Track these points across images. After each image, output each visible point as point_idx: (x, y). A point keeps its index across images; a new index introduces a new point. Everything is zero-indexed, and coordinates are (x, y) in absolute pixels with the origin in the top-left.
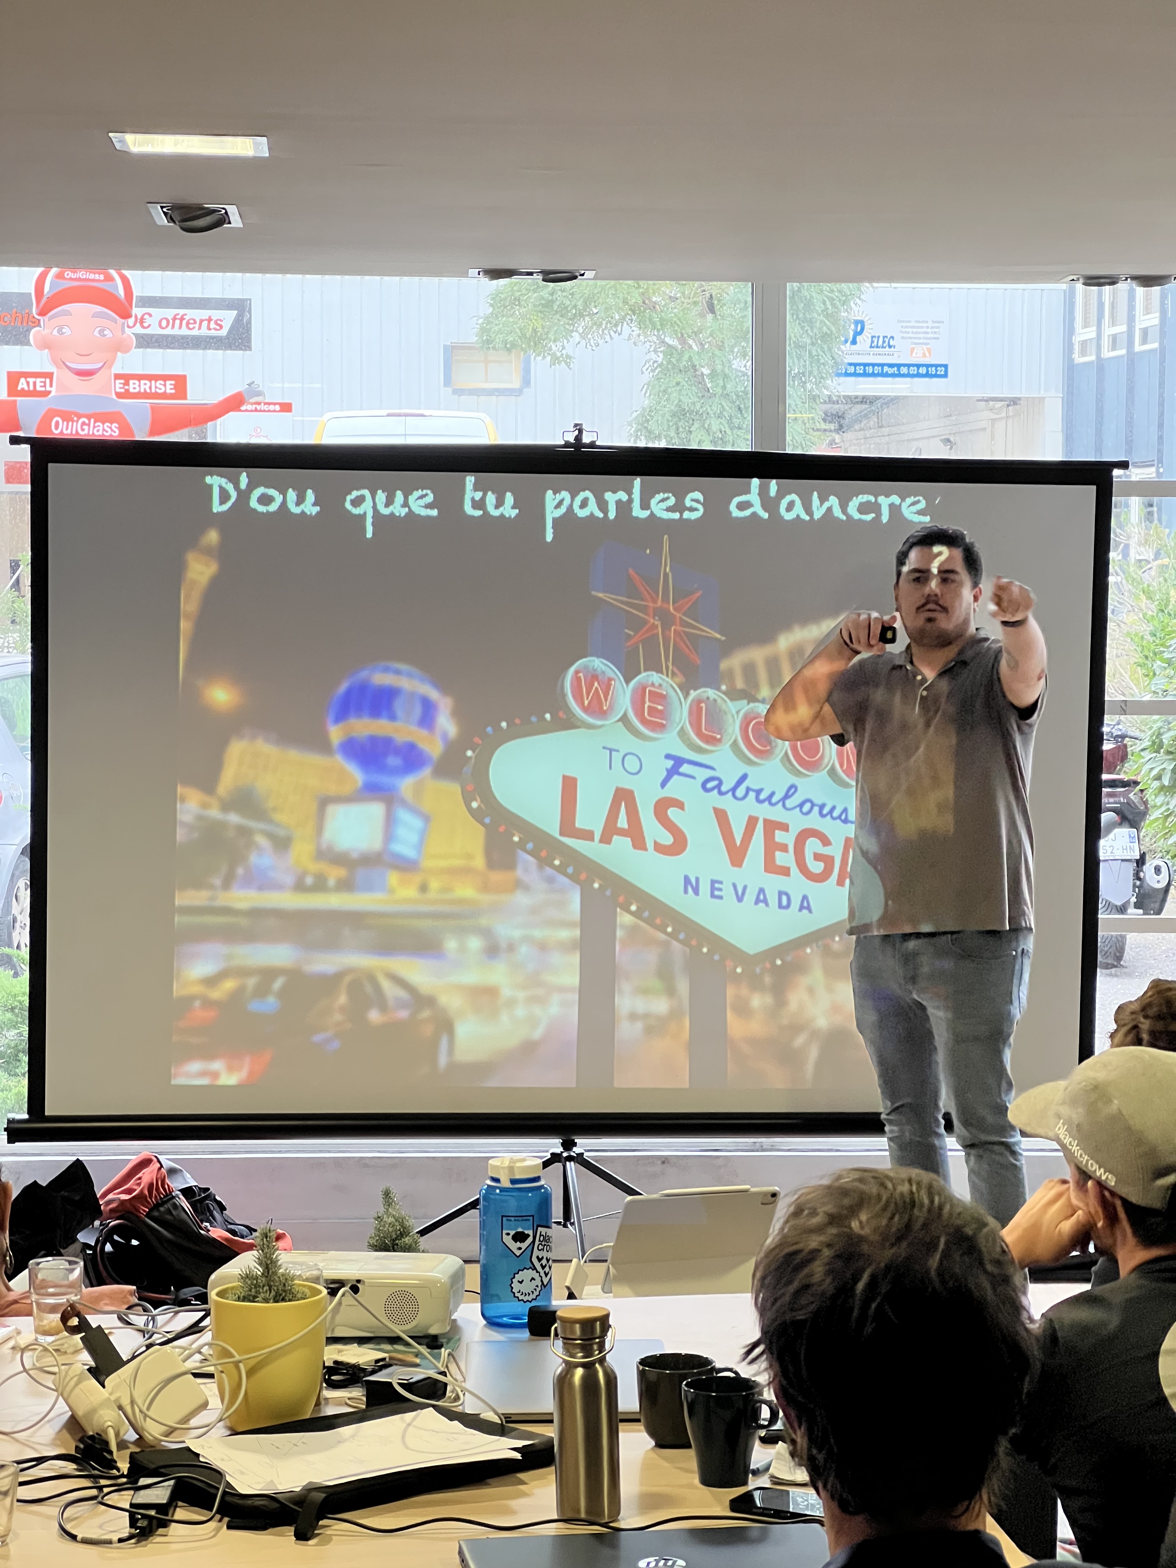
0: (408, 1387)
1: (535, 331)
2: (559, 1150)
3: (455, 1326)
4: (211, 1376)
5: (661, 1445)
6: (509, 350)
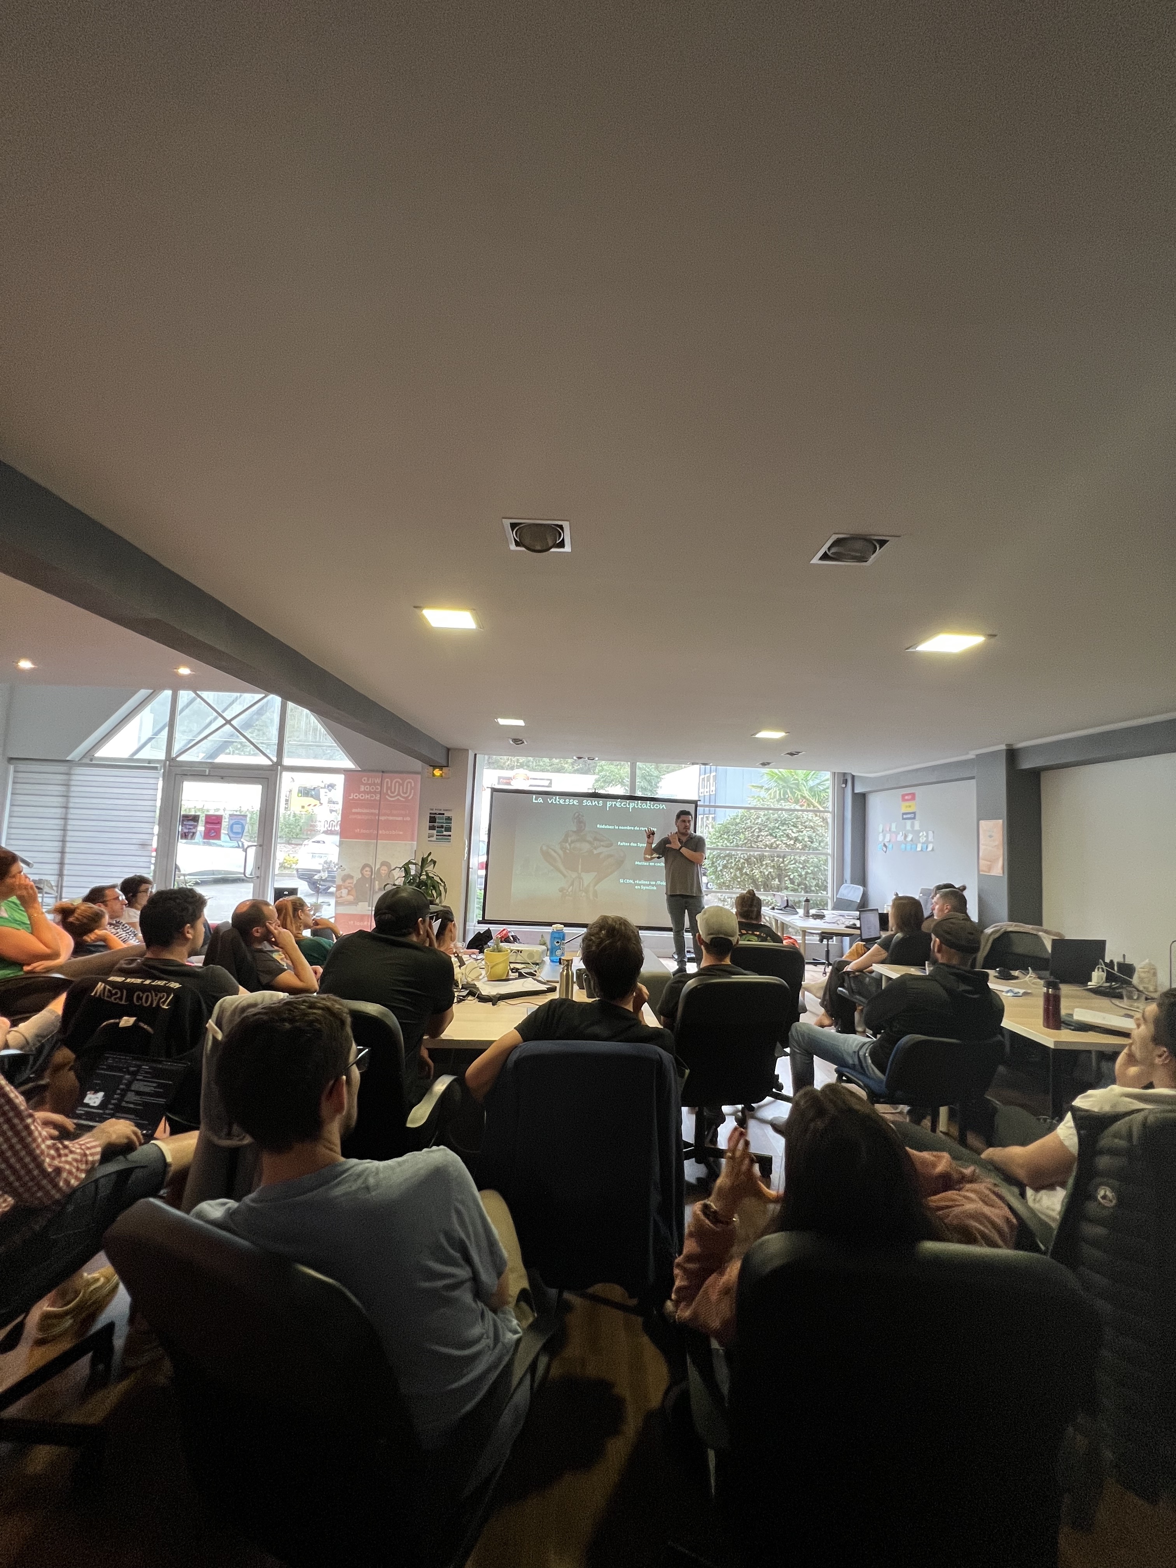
0: (527, 973)
3: (542, 961)
4: (483, 969)
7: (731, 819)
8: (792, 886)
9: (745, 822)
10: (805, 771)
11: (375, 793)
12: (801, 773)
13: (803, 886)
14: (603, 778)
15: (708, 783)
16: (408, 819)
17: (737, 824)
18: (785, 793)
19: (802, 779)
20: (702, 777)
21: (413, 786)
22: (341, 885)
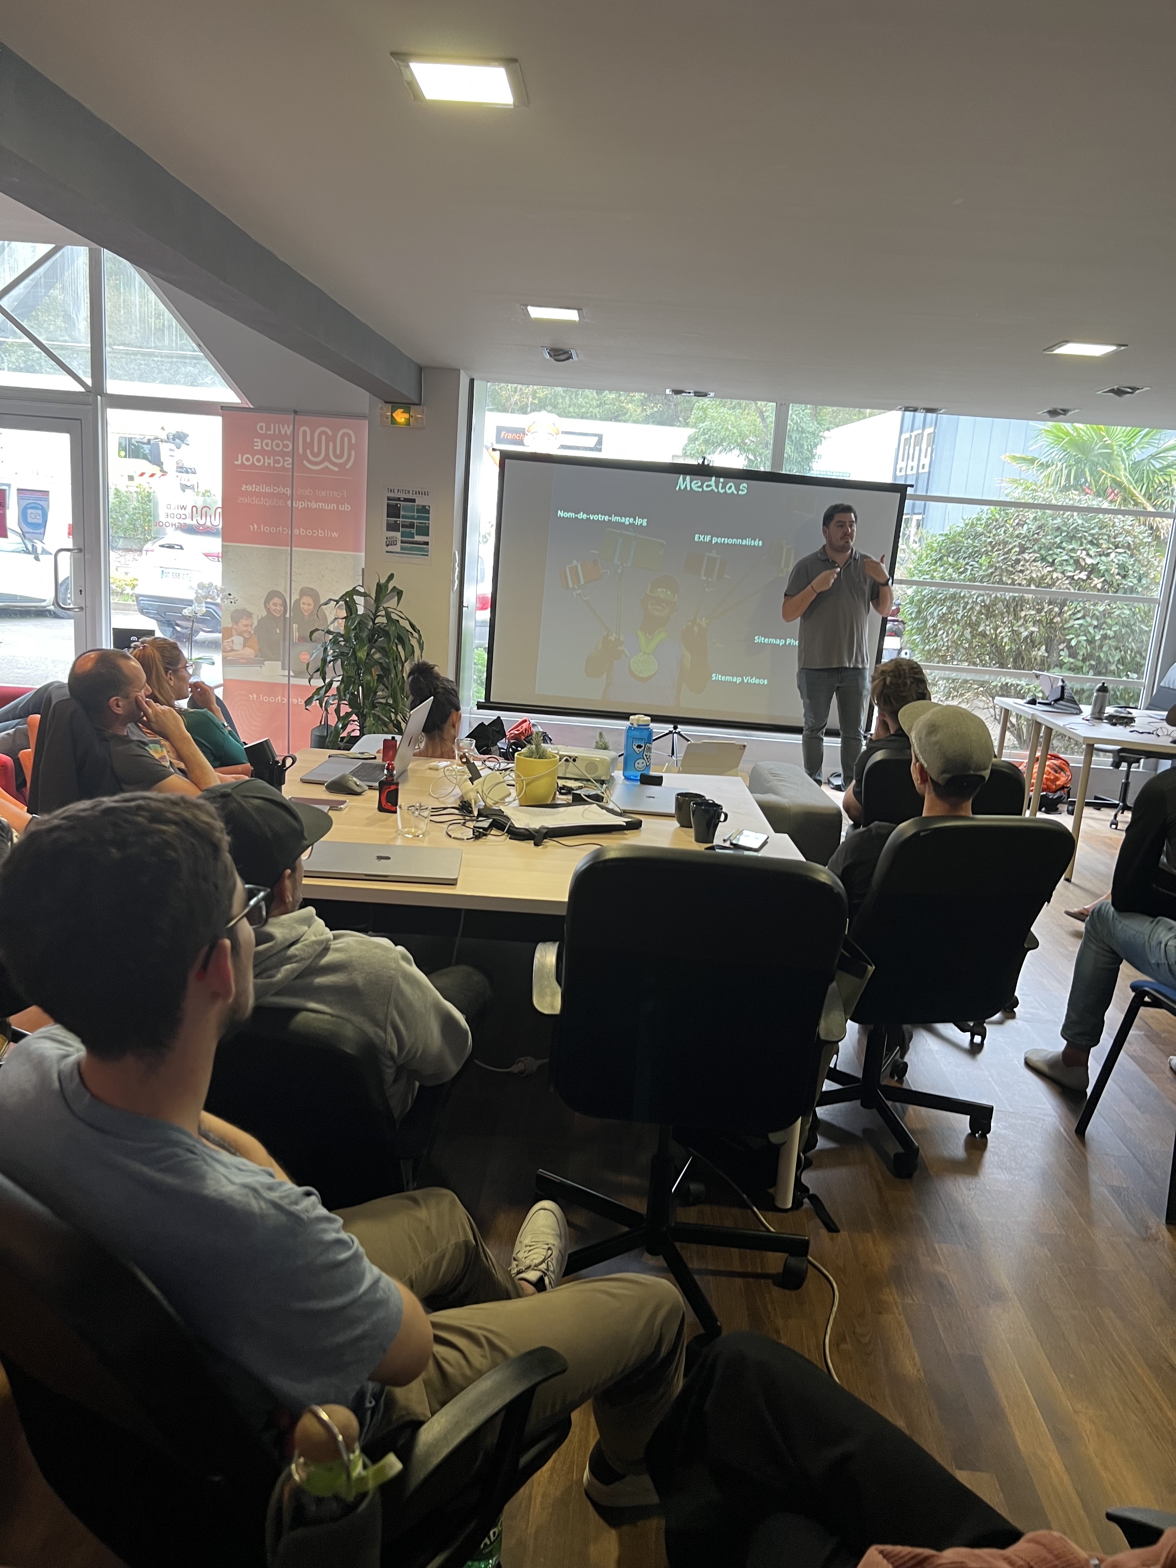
0: (588, 796)
1: (702, 450)
2: (672, 729)
3: (612, 777)
4: (514, 786)
5: (682, 826)
6: (692, 457)
7: (967, 525)
8: (1072, 660)
9: (994, 532)
10: (1129, 428)
11: (283, 454)
12: (1120, 432)
13: (1093, 663)
14: (704, 434)
15: (917, 448)
16: (347, 507)
17: (977, 536)
18: (1080, 474)
19: (1121, 446)
20: (905, 435)
21: (353, 441)
22: (231, 628)
